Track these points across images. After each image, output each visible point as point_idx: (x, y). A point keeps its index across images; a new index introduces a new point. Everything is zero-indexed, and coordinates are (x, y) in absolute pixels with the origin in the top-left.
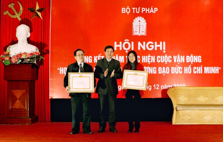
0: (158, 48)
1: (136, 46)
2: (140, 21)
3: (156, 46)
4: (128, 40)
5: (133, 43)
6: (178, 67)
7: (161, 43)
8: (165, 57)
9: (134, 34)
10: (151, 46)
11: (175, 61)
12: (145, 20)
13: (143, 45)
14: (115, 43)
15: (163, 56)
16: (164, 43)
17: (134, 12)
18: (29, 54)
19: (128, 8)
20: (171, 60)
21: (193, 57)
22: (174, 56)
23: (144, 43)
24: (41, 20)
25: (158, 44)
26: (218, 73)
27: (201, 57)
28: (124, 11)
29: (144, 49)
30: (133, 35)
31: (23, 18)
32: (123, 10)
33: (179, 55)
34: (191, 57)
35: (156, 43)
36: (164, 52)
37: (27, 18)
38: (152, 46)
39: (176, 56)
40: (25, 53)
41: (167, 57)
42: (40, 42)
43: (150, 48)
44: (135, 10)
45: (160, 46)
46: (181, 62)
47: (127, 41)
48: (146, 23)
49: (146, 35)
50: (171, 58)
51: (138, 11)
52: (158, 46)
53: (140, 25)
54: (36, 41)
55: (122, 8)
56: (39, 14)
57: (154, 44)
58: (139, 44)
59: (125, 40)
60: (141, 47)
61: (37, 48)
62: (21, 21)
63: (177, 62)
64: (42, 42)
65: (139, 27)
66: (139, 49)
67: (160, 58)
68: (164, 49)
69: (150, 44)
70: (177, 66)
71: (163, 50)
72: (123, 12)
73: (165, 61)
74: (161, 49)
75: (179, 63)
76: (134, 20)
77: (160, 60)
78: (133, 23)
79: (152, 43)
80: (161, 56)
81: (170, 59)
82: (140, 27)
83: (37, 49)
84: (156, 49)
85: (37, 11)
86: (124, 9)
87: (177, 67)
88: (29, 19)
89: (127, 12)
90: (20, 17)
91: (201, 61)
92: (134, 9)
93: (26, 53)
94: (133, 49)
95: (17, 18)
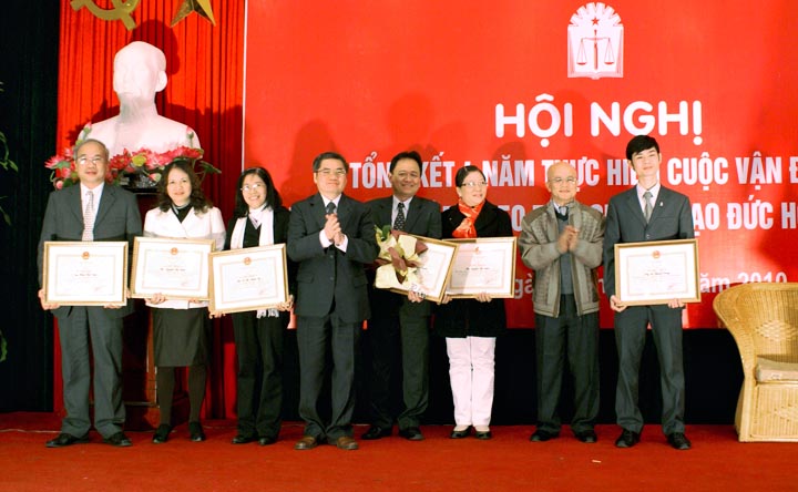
0: (674, 126)
1: (582, 119)
2: (595, 21)
3: (665, 118)
4: (551, 98)
5: (568, 108)
6: (754, 201)
7: (684, 105)
8: (702, 162)
9: (573, 71)
10: (642, 119)
11: (742, 179)
12: (617, 18)
13: (609, 115)
14: (500, 109)
15: (694, 160)
16: (697, 106)
18: (157, 156)
20: (726, 176)
22: (738, 160)
23: (615, 107)
24: (212, 25)
25: (673, 109)
29: (615, 131)
30: (570, 76)
31: (145, 19)
33: (758, 153)
35: (663, 106)
36: (698, 141)
37: (160, 18)
38: (649, 120)
39: (747, 160)
40: (144, 151)
41: (709, 162)
42: (206, 110)
43: (642, 126)
45: (682, 117)
46: (769, 181)
47: (544, 102)
48: (621, 28)
49: (621, 75)
50: (725, 165)
52: (673, 118)
53: (598, 35)
54: (190, 106)
56: (204, 2)
57: (655, 113)
58: (596, 111)
59: (539, 98)
60: (602, 125)
61: (191, 131)
62: (134, 31)
63: (753, 181)
64: (215, 109)
65: (592, 43)
66: (595, 131)
67: (679, 166)
68: (698, 129)
69: (639, 112)
70: (751, 197)
71: (691, 134)
73: (703, 181)
74: (684, 130)
75: (758, 188)
76: (574, 18)
77: (679, 176)
78: (570, 28)
79: (648, 107)
80: (686, 161)
81: (723, 170)
82: (599, 43)
83: (191, 137)
84: (663, 131)
87: (750, 203)
88: (167, 23)
90: (133, 16)
93: (150, 152)
94: (569, 132)
95: (119, 22)
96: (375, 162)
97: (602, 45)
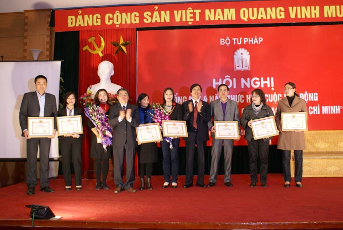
0: (265, 85)
1: (239, 83)
2: (242, 54)
3: (263, 82)
4: (229, 77)
5: (234, 79)
7: (268, 79)
8: (274, 95)
10: (256, 83)
12: (248, 53)
13: (247, 82)
14: (214, 80)
15: (272, 95)
16: (272, 78)
17: (235, 43)
19: (228, 39)
21: (307, 94)
23: (248, 79)
25: (265, 80)
26: (339, 113)
27: (317, 94)
28: (223, 43)
29: (249, 86)
30: (235, 70)
31: (106, 53)
32: (221, 42)
34: (305, 94)
35: (262, 79)
36: (273, 89)
37: (110, 53)
38: (258, 83)
41: (276, 95)
43: (256, 85)
44: (236, 40)
45: (268, 82)
47: (227, 78)
48: (249, 56)
49: (250, 70)
51: (239, 42)
52: (265, 82)
53: (243, 58)
55: (221, 39)
56: (124, 48)
57: (260, 81)
58: (243, 80)
59: (226, 77)
60: (244, 84)
62: (102, 57)
65: (241, 60)
66: (243, 87)
68: (273, 85)
69: (256, 81)
71: (271, 87)
72: (221, 44)
73: (274, 101)
74: (269, 86)
76: (236, 53)
78: (234, 56)
79: (258, 79)
80: (269, 95)
81: (280, 97)
84: (262, 86)
85: (121, 45)
86: (222, 40)
88: (112, 55)
89: (227, 44)
90: (102, 52)
91: (317, 100)
92: (234, 39)
94: (235, 87)
95: (98, 54)
96: (177, 96)
97: (244, 61)
